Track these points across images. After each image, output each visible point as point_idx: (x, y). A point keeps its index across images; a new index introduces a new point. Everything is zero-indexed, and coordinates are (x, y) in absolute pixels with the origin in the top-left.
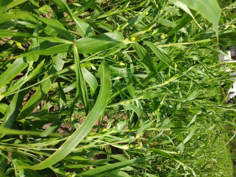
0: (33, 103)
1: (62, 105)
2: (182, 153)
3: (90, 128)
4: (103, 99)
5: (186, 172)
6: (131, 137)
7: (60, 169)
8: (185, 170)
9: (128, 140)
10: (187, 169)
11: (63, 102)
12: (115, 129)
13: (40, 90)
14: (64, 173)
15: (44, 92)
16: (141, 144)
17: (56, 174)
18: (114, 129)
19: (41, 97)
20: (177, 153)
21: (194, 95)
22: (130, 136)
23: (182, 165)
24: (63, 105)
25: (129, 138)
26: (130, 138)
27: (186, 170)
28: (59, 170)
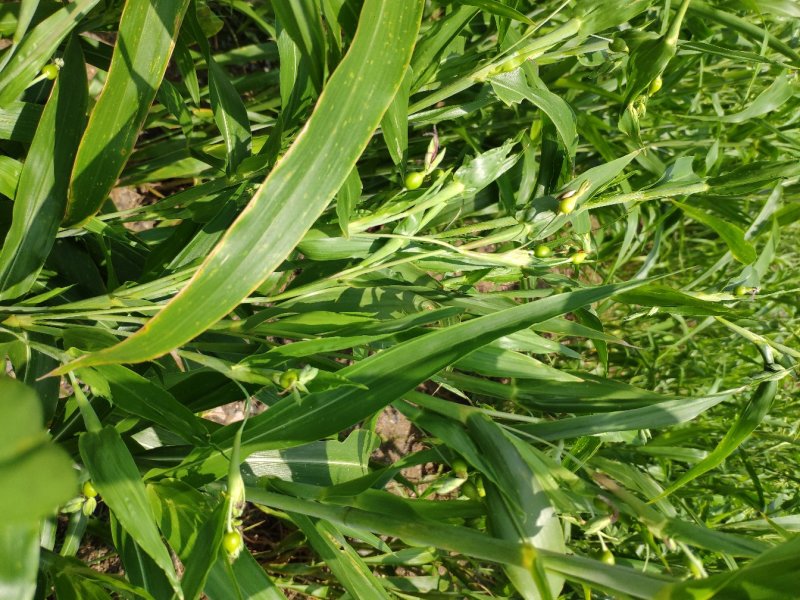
0: (112, 136)
1: (234, 138)
2: (757, 294)
3: (347, 165)
4: (390, 35)
5: (776, 367)
6: (540, 216)
7: (253, 366)
8: (770, 359)
9: (529, 228)
10: (780, 356)
11: (235, 124)
12: (463, 179)
13: (125, 68)
14: (271, 376)
15: (146, 78)
16: (585, 241)
17: (240, 385)
18: (458, 178)
19: (137, 106)
20: (735, 294)
21: (777, 91)
22: (533, 212)
23: (759, 343)
24: (238, 139)
25: (530, 222)
26: (535, 220)
27: (776, 361)
28: (248, 370)
